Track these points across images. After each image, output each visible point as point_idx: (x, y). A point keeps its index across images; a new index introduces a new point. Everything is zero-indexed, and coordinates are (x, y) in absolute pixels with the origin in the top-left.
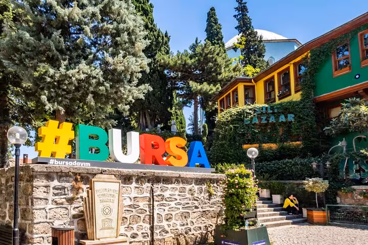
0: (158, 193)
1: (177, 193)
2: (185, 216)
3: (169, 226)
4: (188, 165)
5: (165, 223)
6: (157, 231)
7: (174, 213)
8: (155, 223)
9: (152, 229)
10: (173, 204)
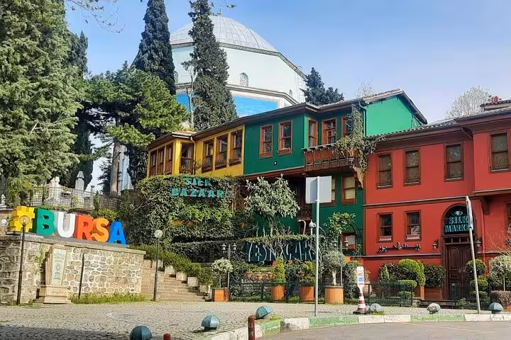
0: (87, 260)
1: (99, 261)
2: (102, 279)
3: (91, 284)
4: (107, 241)
5: (89, 282)
6: (83, 288)
7: (95, 276)
8: (83, 282)
9: (80, 285)
10: (96, 269)
